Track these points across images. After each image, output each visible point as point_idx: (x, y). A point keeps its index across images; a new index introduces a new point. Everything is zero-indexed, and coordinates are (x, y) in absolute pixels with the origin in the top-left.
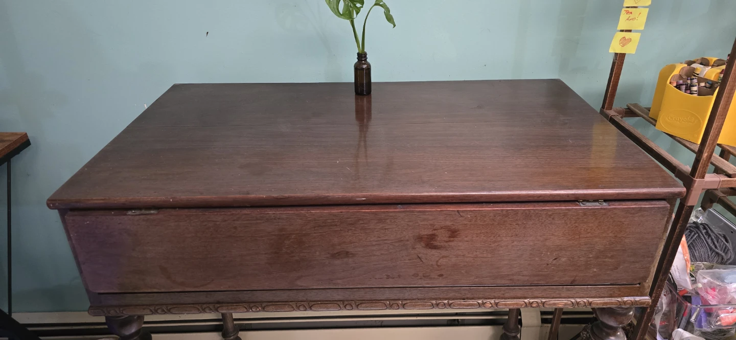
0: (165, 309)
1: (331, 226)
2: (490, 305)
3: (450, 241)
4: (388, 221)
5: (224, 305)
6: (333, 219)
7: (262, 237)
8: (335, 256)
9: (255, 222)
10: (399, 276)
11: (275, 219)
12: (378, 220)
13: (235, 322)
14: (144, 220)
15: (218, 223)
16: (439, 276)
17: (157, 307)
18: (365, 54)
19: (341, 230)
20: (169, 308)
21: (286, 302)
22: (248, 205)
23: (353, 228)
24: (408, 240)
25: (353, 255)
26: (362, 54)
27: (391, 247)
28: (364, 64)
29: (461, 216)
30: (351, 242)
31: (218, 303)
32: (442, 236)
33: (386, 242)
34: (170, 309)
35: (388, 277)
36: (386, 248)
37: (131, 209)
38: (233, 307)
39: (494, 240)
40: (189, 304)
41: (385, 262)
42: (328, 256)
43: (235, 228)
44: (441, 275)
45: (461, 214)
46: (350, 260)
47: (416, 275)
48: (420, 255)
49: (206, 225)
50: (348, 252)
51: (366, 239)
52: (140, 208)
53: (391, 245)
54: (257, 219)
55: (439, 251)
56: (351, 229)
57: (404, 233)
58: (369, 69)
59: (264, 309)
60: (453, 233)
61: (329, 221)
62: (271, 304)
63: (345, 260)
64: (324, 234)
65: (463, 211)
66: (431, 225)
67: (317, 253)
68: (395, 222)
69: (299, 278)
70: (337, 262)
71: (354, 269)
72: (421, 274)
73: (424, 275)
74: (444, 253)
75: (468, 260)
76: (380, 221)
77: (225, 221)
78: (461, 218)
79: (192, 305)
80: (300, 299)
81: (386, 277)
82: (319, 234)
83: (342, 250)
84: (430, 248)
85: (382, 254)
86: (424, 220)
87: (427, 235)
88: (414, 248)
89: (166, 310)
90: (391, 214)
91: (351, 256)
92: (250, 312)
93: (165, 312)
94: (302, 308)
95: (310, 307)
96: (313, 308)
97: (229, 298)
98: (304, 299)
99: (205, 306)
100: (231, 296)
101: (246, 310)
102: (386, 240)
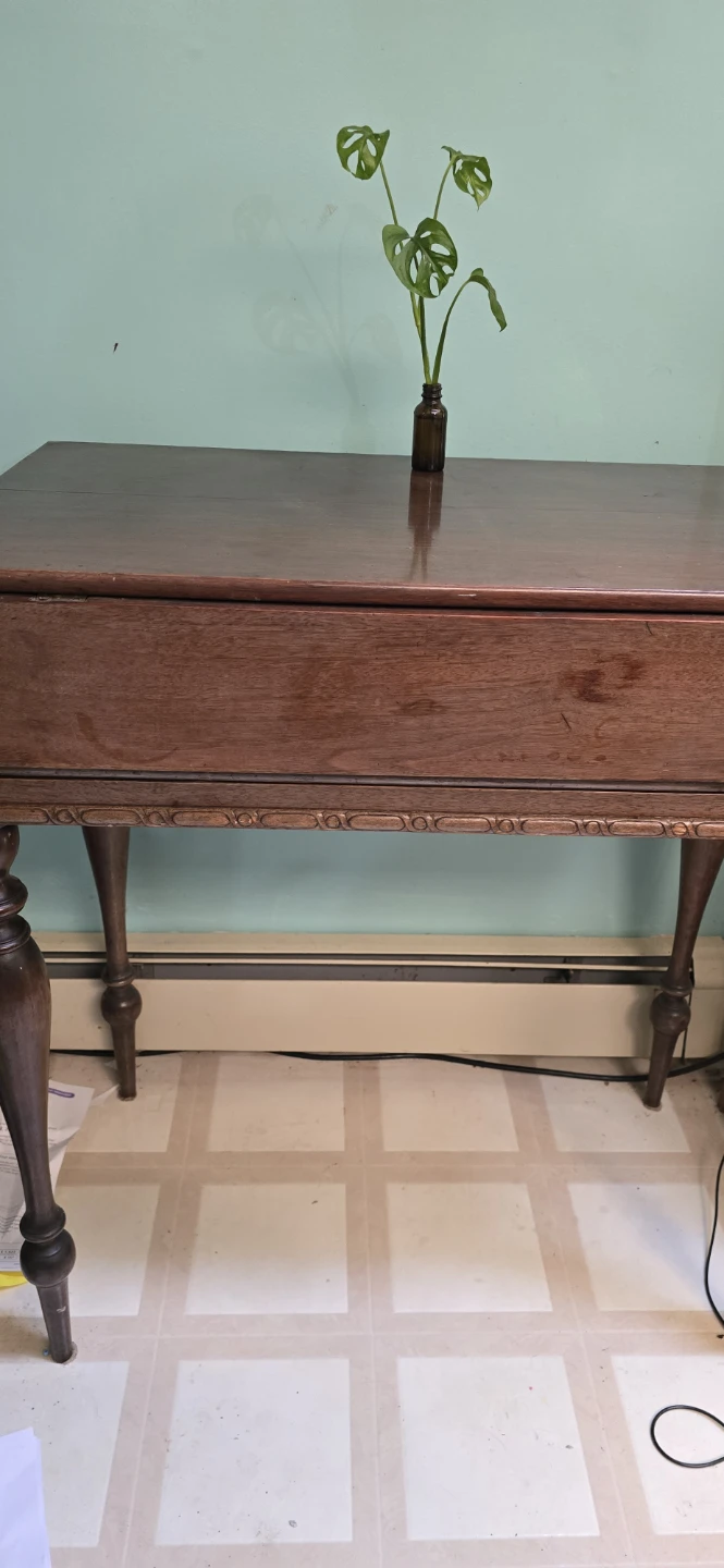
0: (73, 812)
1: (409, 645)
2: (684, 830)
3: (625, 686)
4: (516, 639)
5: (186, 809)
6: (414, 632)
7: (277, 662)
8: (407, 710)
9: (269, 629)
10: (524, 757)
11: (306, 625)
12: (497, 637)
13: (131, 960)
14: (61, 614)
15: (200, 627)
16: (597, 759)
17: (58, 809)
18: (439, 388)
19: (425, 656)
20: (81, 810)
21: (303, 809)
22: (256, 599)
23: (449, 653)
24: (547, 682)
25: (444, 709)
26: (432, 386)
27: (515, 695)
28: (436, 407)
29: (652, 634)
30: (442, 682)
31: (175, 805)
32: (612, 675)
33: (506, 683)
34: (83, 812)
35: (503, 758)
36: (504, 697)
37: (36, 594)
38: (204, 815)
39: (707, 686)
40: (119, 805)
41: (500, 727)
42: (396, 708)
43: (231, 640)
44: (601, 758)
45: (652, 629)
46: (437, 720)
47: (554, 756)
48: (567, 715)
49: (176, 631)
50: (433, 703)
51: (471, 677)
52: (52, 594)
53: (515, 690)
54: (274, 624)
55: (602, 706)
56: (444, 655)
57: (543, 665)
58: (443, 419)
59: (261, 820)
60: (634, 670)
61: (406, 635)
62: (274, 811)
63: (427, 719)
64: (394, 661)
65: (655, 625)
66: (594, 651)
67: (378, 703)
68: (527, 642)
69: (337, 752)
70: (411, 722)
71: (440, 739)
72: (563, 756)
73: (571, 756)
74: (614, 711)
75: (653, 726)
76: (502, 638)
77: (213, 624)
78: (652, 640)
79: (125, 808)
80: (330, 805)
81: (498, 757)
82: (384, 662)
83: (426, 697)
84: (587, 700)
85: (496, 710)
86: (583, 640)
87: (585, 672)
88: (556, 699)
89: (74, 816)
90: (523, 626)
91: (438, 710)
92: (234, 827)
93: (73, 819)
94: (332, 823)
95: (348, 821)
96: (352, 823)
97: (197, 796)
98: (338, 805)
99: (149, 810)
100: (200, 792)
101: (226, 822)
102: (507, 680)
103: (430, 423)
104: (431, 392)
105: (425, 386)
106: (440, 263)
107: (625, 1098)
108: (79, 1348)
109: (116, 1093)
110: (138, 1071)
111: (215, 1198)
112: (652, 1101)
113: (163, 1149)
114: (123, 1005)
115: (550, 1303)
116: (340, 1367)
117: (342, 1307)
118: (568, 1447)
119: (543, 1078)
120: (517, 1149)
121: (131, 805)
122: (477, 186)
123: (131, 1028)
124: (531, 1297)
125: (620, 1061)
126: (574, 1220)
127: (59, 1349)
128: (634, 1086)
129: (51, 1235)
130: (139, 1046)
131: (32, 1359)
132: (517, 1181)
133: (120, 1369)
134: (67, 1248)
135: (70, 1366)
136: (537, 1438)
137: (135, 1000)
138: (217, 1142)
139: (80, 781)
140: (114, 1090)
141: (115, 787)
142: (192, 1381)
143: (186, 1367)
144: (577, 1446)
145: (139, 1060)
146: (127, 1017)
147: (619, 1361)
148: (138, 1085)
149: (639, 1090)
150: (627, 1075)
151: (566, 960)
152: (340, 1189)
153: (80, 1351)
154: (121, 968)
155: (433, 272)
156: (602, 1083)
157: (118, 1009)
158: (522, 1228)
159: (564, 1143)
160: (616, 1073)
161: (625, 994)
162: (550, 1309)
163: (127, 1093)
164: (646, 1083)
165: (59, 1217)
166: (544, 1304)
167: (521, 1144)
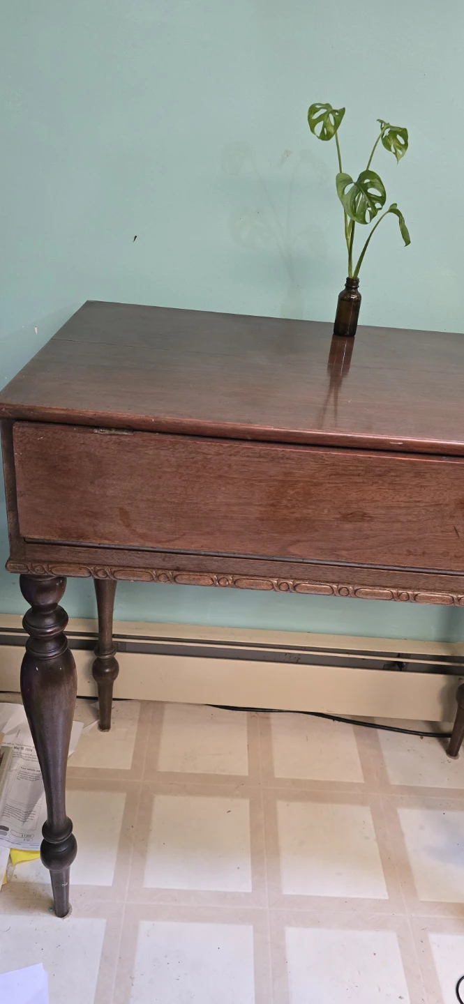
0: (107, 572)
1: (353, 475)
4: (428, 475)
5: (184, 573)
6: (357, 466)
7: (260, 481)
8: (345, 518)
9: (256, 459)
10: (424, 553)
11: (282, 458)
12: (415, 473)
14: (115, 443)
15: (210, 456)
17: (98, 568)
18: (357, 281)
19: (363, 482)
20: (113, 570)
21: (264, 577)
22: (249, 438)
23: (380, 482)
24: (447, 505)
25: (372, 519)
26: (353, 280)
27: (423, 512)
28: (354, 293)
30: (373, 501)
31: (178, 569)
33: (418, 504)
34: (115, 571)
35: (409, 553)
36: (416, 513)
37: (97, 427)
38: (196, 577)
40: (139, 568)
41: (410, 532)
42: (338, 516)
43: (230, 466)
46: (366, 525)
48: (457, 528)
49: (193, 458)
50: (365, 514)
51: (393, 498)
52: (109, 428)
53: (424, 509)
54: (260, 457)
56: (376, 483)
57: (445, 493)
58: (358, 301)
59: (235, 583)
61: (351, 468)
62: (245, 577)
63: (359, 524)
64: (341, 485)
67: (326, 511)
68: (436, 478)
69: (294, 543)
70: (348, 526)
71: (367, 538)
72: (452, 554)
73: (457, 555)
76: (418, 474)
77: (220, 454)
79: (144, 570)
80: (283, 575)
81: (406, 553)
82: (333, 485)
83: (360, 510)
85: (410, 521)
88: (452, 517)
89: (108, 574)
90: (434, 467)
91: (368, 519)
92: (216, 586)
93: (107, 576)
94: (283, 587)
95: (295, 587)
96: (297, 589)
97: (193, 565)
98: (288, 575)
99: (160, 572)
100: (195, 562)
101: (211, 582)
102: (419, 502)
103: (349, 303)
104: (352, 284)
105: (348, 279)
106: (374, 201)
107: (434, 748)
108: (73, 907)
109: (97, 726)
110: (113, 711)
111: (163, 804)
112: (452, 752)
113: (129, 768)
114: (107, 670)
115: (386, 893)
116: (248, 930)
117: (247, 887)
118: (400, 997)
119: (379, 731)
120: (362, 781)
121: (148, 568)
122: (397, 147)
123: (112, 684)
124: (374, 889)
125: (431, 724)
126: (402, 834)
127: (60, 908)
128: (440, 741)
129: (64, 838)
130: (114, 696)
131: (41, 914)
132: (363, 804)
133: (100, 924)
134: (72, 845)
135: (66, 919)
136: (380, 990)
137: (114, 665)
138: (164, 765)
139: (114, 551)
140: (95, 723)
141: (138, 555)
142: (148, 936)
143: (145, 925)
144: (407, 997)
145: (114, 703)
146: (109, 679)
147: (433, 938)
148: (112, 721)
149: (444, 744)
150: (436, 733)
151: (399, 655)
152: (246, 803)
153: (74, 910)
154: (108, 647)
155: (368, 207)
156: (419, 737)
157: (104, 672)
158: (367, 838)
159: (395, 779)
160: (427, 730)
161: (439, 680)
162: (387, 898)
163: (104, 726)
164: (449, 739)
165: (69, 825)
166: (382, 894)
167: (365, 778)
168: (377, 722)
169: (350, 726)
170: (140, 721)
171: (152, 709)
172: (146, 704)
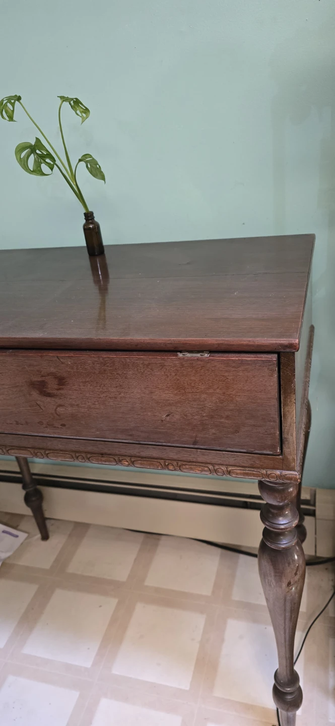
3: (60, 389)
10: (27, 423)
13: (34, 477)
16: (62, 425)
18: (92, 213)
24: (22, 386)
26: (88, 213)
27: (10, 392)
28: (93, 223)
29: (63, 363)
32: (52, 385)
33: (4, 386)
35: (17, 423)
36: (6, 393)
39: (101, 390)
44: (63, 425)
45: (62, 360)
47: (41, 423)
48: (38, 402)
53: (9, 390)
55: (53, 399)
57: (17, 378)
60: (62, 381)
65: (62, 357)
66: (38, 371)
68: (5, 366)
72: (45, 423)
73: (48, 423)
74: (59, 402)
75: (82, 410)
78: (63, 365)
81: (15, 422)
84: (44, 395)
85: (6, 399)
86: (30, 365)
87: (38, 382)
88: (30, 395)
103: (92, 231)
104: (89, 216)
105: (84, 214)
109: (40, 537)
110: (48, 527)
113: (48, 568)
114: (34, 498)
115: (189, 685)
116: (74, 696)
117: (89, 664)
119: (242, 555)
120: (210, 594)
122: (83, 112)
123: (41, 507)
124: (181, 680)
126: (223, 640)
132: (202, 612)
137: (39, 494)
138: (72, 568)
140: (39, 535)
143: (10, 679)
146: (38, 502)
148: (49, 534)
152: (115, 602)
155: (42, 163)
157: (32, 500)
158: (193, 640)
162: (188, 689)
163: (44, 538)
166: (185, 685)
167: (213, 592)
168: (243, 549)
169: (219, 550)
170: (70, 536)
171: (80, 529)
172: (77, 525)
